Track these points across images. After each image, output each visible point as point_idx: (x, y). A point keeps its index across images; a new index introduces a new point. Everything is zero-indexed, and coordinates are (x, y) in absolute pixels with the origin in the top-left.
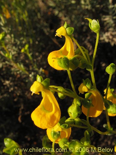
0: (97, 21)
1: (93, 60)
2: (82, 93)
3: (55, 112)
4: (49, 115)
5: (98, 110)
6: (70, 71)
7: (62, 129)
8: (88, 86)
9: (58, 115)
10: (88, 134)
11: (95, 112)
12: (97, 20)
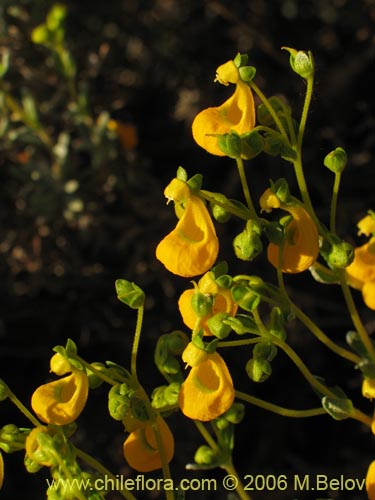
0: (308, 55)
1: (301, 136)
2: (268, 211)
3: (208, 242)
4: (195, 247)
5: (305, 254)
6: (243, 161)
7: (219, 288)
8: (281, 196)
9: (213, 250)
10: (279, 312)
11: (297, 260)
12: (309, 52)
